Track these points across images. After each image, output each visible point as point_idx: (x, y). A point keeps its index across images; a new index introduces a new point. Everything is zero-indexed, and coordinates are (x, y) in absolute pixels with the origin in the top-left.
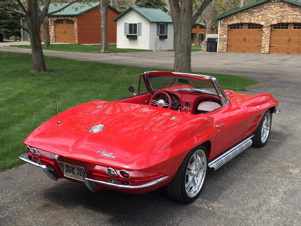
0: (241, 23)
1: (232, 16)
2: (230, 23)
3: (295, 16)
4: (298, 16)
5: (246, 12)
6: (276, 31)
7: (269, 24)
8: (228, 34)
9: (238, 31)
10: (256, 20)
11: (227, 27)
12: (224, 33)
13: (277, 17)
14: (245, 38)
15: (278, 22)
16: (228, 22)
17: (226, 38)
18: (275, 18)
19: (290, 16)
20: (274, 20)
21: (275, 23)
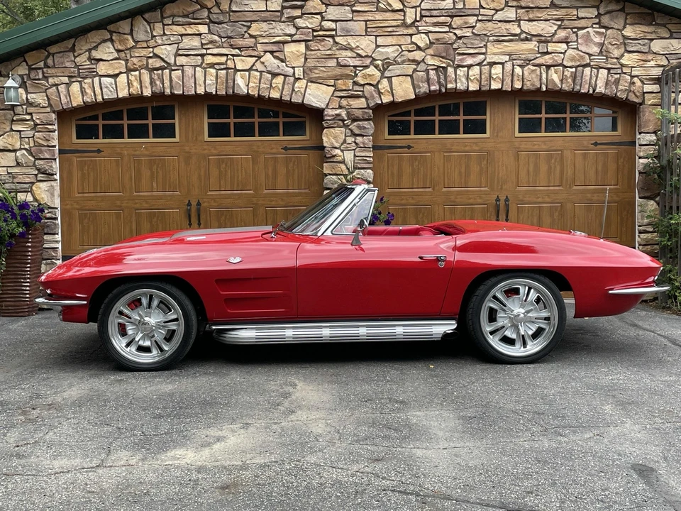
0: (158, 96)
1: (82, 46)
2: (76, 96)
3: (532, 45)
4: (551, 47)
5: (191, 18)
6: (409, 147)
7: (363, 99)
8: (65, 175)
9: (137, 153)
10: (270, 76)
11: (55, 127)
12: (36, 172)
13: (415, 52)
14: (199, 204)
15: (420, 88)
16: (54, 88)
17: (53, 206)
18: (403, 62)
19: (499, 46)
20: (394, 70)
21: (401, 97)
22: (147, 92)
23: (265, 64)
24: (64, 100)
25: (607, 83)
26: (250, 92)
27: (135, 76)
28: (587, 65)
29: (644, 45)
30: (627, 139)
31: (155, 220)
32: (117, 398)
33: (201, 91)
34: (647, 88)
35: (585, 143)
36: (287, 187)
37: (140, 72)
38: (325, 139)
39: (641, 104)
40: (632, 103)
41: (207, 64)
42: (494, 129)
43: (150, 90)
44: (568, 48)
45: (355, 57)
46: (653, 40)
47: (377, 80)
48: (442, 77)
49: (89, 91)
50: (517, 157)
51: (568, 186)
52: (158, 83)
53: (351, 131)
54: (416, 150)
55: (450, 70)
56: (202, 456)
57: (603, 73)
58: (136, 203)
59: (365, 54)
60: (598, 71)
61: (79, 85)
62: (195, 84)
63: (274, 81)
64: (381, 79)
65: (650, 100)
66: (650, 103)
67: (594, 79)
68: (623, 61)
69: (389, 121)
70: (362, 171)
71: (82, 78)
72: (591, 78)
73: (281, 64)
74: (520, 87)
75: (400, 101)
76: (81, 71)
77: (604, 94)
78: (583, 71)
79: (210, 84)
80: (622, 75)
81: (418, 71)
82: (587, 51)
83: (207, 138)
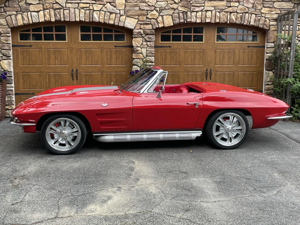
0: (58, 22)
2: (20, 20)
3: (224, 3)
4: (232, 4)
6: (170, 47)
7: (151, 25)
8: (15, 57)
9: (48, 47)
10: (109, 13)
11: (10, 35)
12: (2, 55)
13: (173, 5)
14: (77, 71)
15: (175, 21)
16: (9, 17)
17: (10, 71)
18: (168, 9)
19: (210, 3)
20: (164, 12)
21: (167, 25)
22: (53, 20)
23: (107, 8)
24: (14, 22)
25: (255, 21)
26: (100, 21)
27: (47, 12)
28: (247, 13)
29: (271, 4)
30: (261, 45)
31: (57, 77)
32: (54, 172)
33: (78, 19)
34: (272, 23)
35: (244, 46)
36: (116, 63)
37: (49, 10)
38: (133, 43)
39: (268, 30)
40: (265, 29)
41: (80, 7)
42: (206, 40)
43: (54, 19)
44: (239, 5)
45: (147, 6)
46: (275, 2)
47: (157, 17)
48: (185, 16)
49: (26, 18)
50: (216, 52)
51: (236, 65)
52: (58, 15)
53: (145, 39)
54: (173, 48)
55: (189, 13)
56: (104, 209)
57: (254, 16)
58: (48, 70)
59: (152, 5)
60: (251, 15)
61: (21, 16)
62: (75, 16)
63: (111, 16)
64: (159, 16)
65: (272, 28)
66: (272, 29)
67: (250, 19)
68: (262, 11)
69: (161, 35)
70: (150, 57)
71: (22, 12)
72: (248, 18)
73: (114, 8)
74: (218, 21)
75: (167, 26)
76: (22, 9)
77: (254, 25)
78: (245, 15)
79: (82, 17)
80: (262, 17)
81: (175, 13)
82: (247, 6)
83: (80, 41)
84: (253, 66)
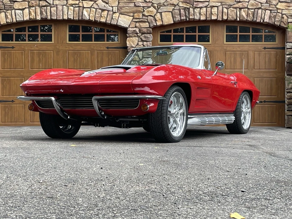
0: (44, 20)
2: (3, 19)
7: (147, 23)
9: (32, 49)
10: (100, 11)
15: (176, 18)
18: (168, 5)
20: (163, 9)
21: (167, 22)
22: (39, 18)
23: (98, 5)
25: (270, 17)
26: (90, 18)
27: (33, 10)
28: (260, 8)
30: (280, 46)
33: (66, 17)
34: (290, 20)
35: (260, 48)
37: (35, 8)
38: (128, 43)
39: (287, 28)
40: (282, 27)
41: (69, 4)
42: (214, 40)
43: (40, 17)
45: (143, 2)
47: (154, 14)
48: (187, 13)
49: (9, 17)
50: (225, 54)
51: (251, 69)
52: (44, 13)
53: (141, 39)
55: (191, 9)
57: (268, 12)
58: (31, 74)
59: (149, 1)
60: (265, 11)
61: (4, 14)
62: (63, 14)
63: (103, 13)
64: (157, 13)
67: (263, 15)
68: (278, 7)
69: (160, 35)
70: (146, 59)
71: (6, 10)
72: (262, 15)
73: (106, 5)
74: (226, 18)
75: (166, 24)
76: (5, 7)
77: (268, 23)
78: (258, 11)
79: (70, 14)
80: (278, 13)
81: (175, 10)
82: (260, 1)
83: (68, 42)
84: (272, 71)
